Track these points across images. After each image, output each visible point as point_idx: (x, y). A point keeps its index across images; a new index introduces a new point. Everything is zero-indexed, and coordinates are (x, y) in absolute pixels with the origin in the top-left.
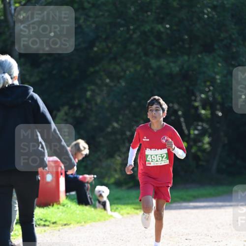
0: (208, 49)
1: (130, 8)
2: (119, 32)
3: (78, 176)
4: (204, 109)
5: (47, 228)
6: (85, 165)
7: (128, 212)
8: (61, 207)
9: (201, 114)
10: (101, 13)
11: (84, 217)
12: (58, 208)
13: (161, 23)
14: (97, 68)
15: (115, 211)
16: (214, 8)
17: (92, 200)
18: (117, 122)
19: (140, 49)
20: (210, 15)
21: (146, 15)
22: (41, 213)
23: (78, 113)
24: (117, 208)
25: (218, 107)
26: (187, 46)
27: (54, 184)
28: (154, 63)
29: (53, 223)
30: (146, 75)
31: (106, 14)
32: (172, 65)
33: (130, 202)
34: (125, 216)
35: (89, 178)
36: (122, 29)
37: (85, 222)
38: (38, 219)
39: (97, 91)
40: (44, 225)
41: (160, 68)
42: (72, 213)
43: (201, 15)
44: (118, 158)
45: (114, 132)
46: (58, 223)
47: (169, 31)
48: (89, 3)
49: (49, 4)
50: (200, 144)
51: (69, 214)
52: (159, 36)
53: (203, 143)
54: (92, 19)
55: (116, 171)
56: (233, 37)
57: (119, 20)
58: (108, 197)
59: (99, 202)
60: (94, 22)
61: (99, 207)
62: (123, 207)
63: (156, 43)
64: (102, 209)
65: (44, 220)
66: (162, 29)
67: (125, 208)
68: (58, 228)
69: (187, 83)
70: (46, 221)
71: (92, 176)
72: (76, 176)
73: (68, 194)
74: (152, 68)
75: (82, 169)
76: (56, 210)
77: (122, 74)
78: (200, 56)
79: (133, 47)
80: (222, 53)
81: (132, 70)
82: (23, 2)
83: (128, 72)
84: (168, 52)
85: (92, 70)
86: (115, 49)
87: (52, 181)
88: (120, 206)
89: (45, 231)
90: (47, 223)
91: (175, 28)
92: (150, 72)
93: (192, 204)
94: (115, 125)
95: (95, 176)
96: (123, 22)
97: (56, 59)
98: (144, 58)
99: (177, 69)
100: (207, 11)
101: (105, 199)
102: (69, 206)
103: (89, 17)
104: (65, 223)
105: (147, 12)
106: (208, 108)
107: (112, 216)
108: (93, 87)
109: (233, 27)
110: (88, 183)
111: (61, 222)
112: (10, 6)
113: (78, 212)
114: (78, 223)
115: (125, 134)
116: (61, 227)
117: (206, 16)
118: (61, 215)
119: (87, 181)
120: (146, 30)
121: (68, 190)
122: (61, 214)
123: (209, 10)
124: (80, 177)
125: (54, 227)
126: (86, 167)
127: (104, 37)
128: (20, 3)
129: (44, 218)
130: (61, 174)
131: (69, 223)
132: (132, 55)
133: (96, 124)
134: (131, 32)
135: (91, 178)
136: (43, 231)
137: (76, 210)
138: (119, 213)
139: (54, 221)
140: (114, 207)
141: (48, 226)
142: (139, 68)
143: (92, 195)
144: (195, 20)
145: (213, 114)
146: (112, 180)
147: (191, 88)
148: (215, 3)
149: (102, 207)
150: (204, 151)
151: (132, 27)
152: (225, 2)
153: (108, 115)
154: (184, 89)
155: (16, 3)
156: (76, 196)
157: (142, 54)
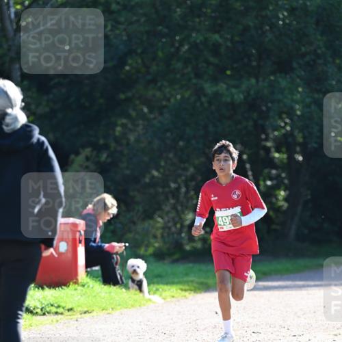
0: (284, 67)
1: (176, 12)
2: (160, 44)
3: (103, 244)
4: (278, 151)
5: (60, 316)
6: (114, 229)
7: (173, 294)
8: (80, 288)
9: (274, 158)
11: (111, 301)
12: (76, 289)
13: (218, 32)
14: (129, 94)
15: (154, 293)
16: (292, 11)
17: (123, 278)
18: (158, 170)
19: (189, 69)
20: (287, 21)
22: (52, 296)
23: (104, 157)
24: (157, 290)
25: (298, 149)
26: (254, 64)
27: (70, 255)
28: (209, 88)
29: (69, 310)
30: (198, 104)
31: (143, 20)
32: (234, 90)
33: (176, 280)
34: (169, 299)
35: (118, 247)
36: (164, 40)
37: (112, 309)
38: (48, 305)
39: (130, 126)
40: (56, 313)
41: (217, 95)
42: (95, 296)
43: (274, 21)
44: (159, 220)
45: (154, 183)
46: (75, 309)
47: (229, 44)
48: (118, 3)
49: (63, 5)
50: (273, 200)
51: (90, 297)
52: (215, 50)
53: (277, 199)
54: (122, 27)
55: (155, 237)
56: (319, 51)
57: (160, 28)
58: (145, 274)
59: (133, 281)
60: (125, 30)
61: (133, 287)
62: (166, 287)
63: (212, 59)
64: (136, 290)
65: (56, 305)
66: (220, 41)
67: (169, 290)
68: (75, 317)
69: (255, 115)
70: (59, 307)
71: (123, 244)
72: (99, 244)
73: (89, 269)
74: (205, 95)
75: (109, 235)
76: (73, 292)
77: (164, 103)
78: (272, 78)
79: (179, 65)
80: (303, 73)
81: (179, 97)
82: (27, 3)
83: (172, 100)
84: (228, 73)
85: (122, 96)
86: (154, 68)
87: (67, 250)
88: (161, 287)
89: (57, 321)
90: (60, 310)
91: (237, 39)
92: (204, 99)
94: (155, 173)
95: (127, 244)
96: (166, 30)
97: (73, 81)
98: (194, 81)
99: (242, 96)
100: (283, 15)
101: (141, 276)
102: (91, 286)
103: (118, 23)
104: (86, 309)
105: (199, 17)
106: (284, 149)
107: (150, 300)
108: (124, 121)
109: (319, 37)
110: (117, 253)
111: (79, 309)
112: (9, 7)
113: (103, 295)
114: (103, 310)
115: (169, 187)
116: (80, 316)
117: (281, 23)
118: (79, 299)
119: (115, 251)
120: (198, 41)
121: (88, 264)
122: (79, 297)
123: (286, 14)
124: (107, 245)
125: (70, 315)
126: (114, 232)
127: (139, 51)
128: (22, 4)
129: (56, 303)
130: (80, 242)
131: (90, 309)
132: (178, 76)
133: (128, 172)
134: (177, 44)
135: (120, 247)
136: (54, 320)
137: (100, 292)
138: (161, 295)
139: (70, 307)
140: (154, 287)
141: (62, 314)
142: (187, 94)
143: (122, 271)
144: (267, 28)
145: (291, 158)
146: (151, 250)
147: (260, 122)
148: (295, 4)
149: (136, 287)
151: (177, 38)
152: (308, 3)
153: (146, 159)
154: (251, 123)
155: (16, 3)
156: (100, 273)
157: (192, 75)
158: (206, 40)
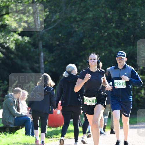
1: (101, 21)
2: (96, 34)
10: (86, 24)
13: (119, 29)
14: (84, 53)
19: (107, 43)
21: (110, 24)
26: (132, 41)
30: (110, 57)
31: (89, 24)
36: (97, 32)
40: (56, 138)
47: (122, 33)
50: (139, 94)
52: (117, 36)
53: (141, 94)
54: (81, 27)
57: (95, 28)
60: (82, 29)
63: (116, 39)
66: (119, 32)
79: (103, 42)
84: (123, 45)
85: (81, 54)
86: (94, 43)
87: (60, 114)
90: (58, 136)
91: (126, 31)
93: (135, 126)
96: (98, 28)
98: (109, 48)
103: (80, 25)
105: (111, 23)
106: (144, 74)
117: (142, 25)
120: (110, 32)
123: (144, 22)
127: (88, 36)
132: (103, 46)
134: (103, 34)
142: (107, 52)
144: (136, 27)
150: (141, 98)
157: (108, 46)
158: (113, 32)
